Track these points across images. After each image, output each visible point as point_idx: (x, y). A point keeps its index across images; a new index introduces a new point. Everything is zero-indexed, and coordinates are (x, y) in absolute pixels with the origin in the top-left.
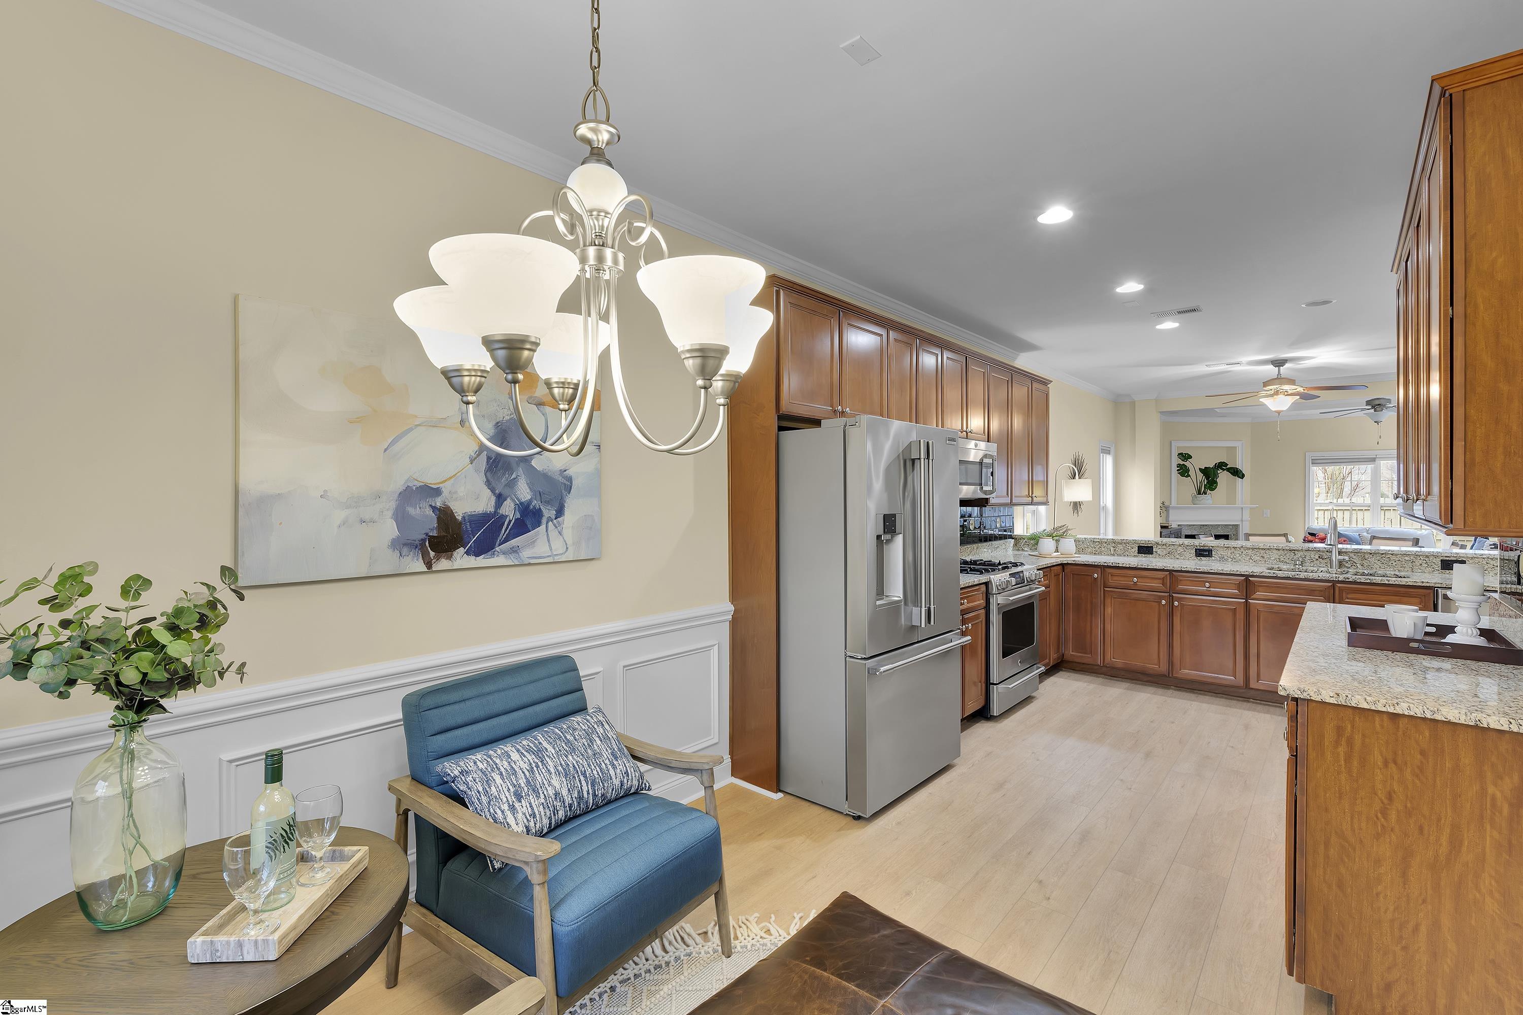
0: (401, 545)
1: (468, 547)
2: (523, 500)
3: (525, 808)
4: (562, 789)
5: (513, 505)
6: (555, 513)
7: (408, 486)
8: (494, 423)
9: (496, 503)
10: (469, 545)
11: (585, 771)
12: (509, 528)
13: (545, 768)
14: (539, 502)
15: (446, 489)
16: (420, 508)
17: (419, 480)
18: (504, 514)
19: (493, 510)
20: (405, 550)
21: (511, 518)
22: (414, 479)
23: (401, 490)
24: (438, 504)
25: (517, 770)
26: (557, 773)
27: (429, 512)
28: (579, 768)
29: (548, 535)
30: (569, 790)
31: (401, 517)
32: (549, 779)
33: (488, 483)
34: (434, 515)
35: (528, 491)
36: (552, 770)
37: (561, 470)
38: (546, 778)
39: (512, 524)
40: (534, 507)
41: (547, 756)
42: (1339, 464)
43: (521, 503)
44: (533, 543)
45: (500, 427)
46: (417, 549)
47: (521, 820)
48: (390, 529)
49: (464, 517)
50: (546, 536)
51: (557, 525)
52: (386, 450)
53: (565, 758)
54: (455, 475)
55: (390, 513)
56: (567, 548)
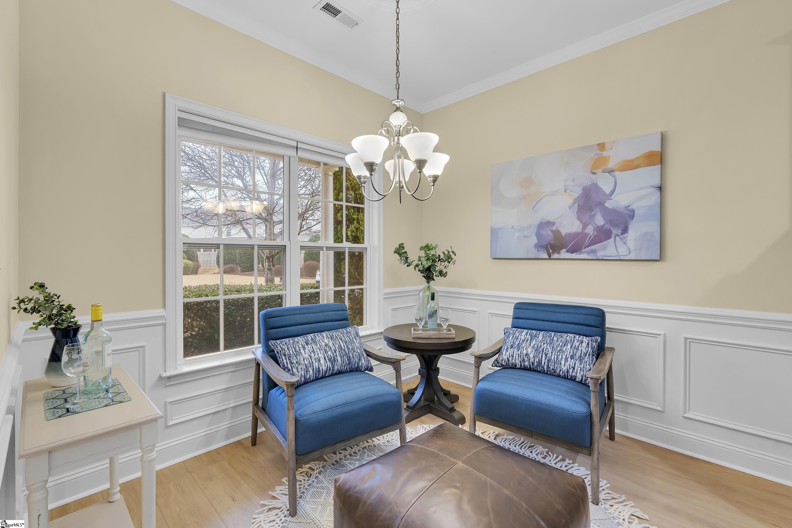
0: (539, 246)
1: (567, 248)
2: (599, 225)
3: (511, 352)
4: (531, 354)
5: (592, 228)
6: (621, 231)
7: (541, 222)
8: (582, 188)
9: (582, 227)
10: (568, 248)
11: (548, 353)
12: (590, 240)
13: (530, 343)
14: (610, 226)
15: (557, 222)
16: (546, 231)
17: (546, 219)
18: (587, 233)
19: (581, 231)
20: (540, 249)
21: (591, 235)
22: (544, 219)
23: (539, 224)
24: (554, 229)
25: (519, 338)
26: (533, 347)
27: (550, 233)
28: (545, 351)
29: (615, 244)
30: (534, 356)
31: (538, 235)
32: (528, 347)
33: (579, 218)
34: (552, 234)
35: (602, 220)
36: (532, 345)
37: (625, 207)
38: (527, 346)
39: (592, 238)
40: (606, 229)
41: (536, 339)
43: (598, 227)
44: (605, 248)
45: (586, 189)
46: (545, 249)
47: (507, 355)
48: (534, 240)
49: (565, 235)
50: (614, 244)
51: (623, 239)
52: (533, 208)
53: (543, 344)
54: (561, 216)
55: (534, 234)
56: (630, 252)
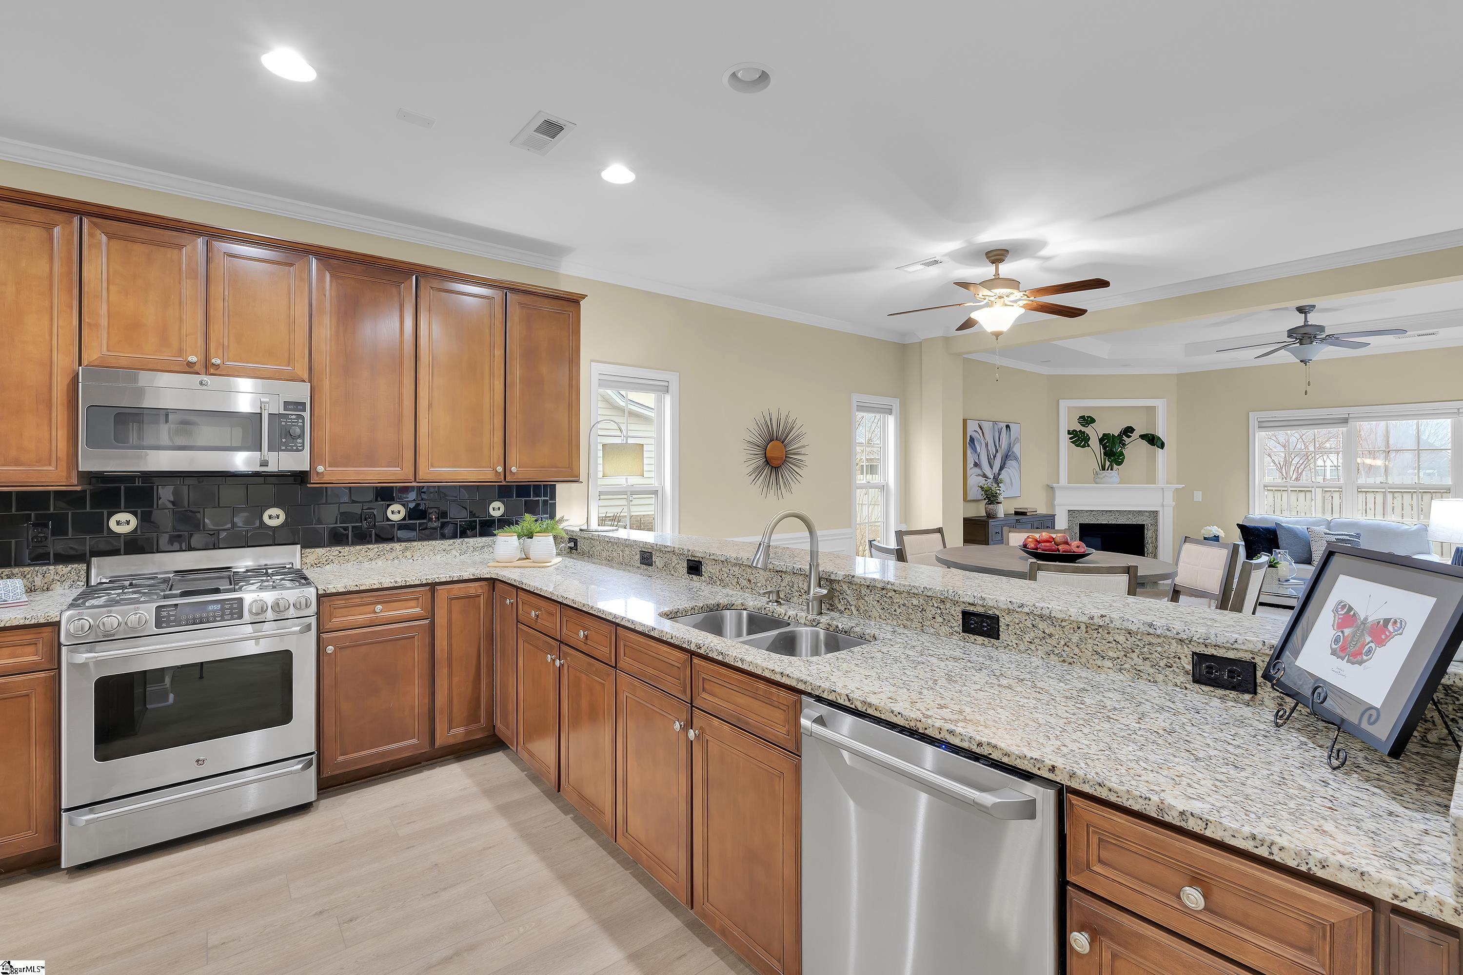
42: (1296, 428)
